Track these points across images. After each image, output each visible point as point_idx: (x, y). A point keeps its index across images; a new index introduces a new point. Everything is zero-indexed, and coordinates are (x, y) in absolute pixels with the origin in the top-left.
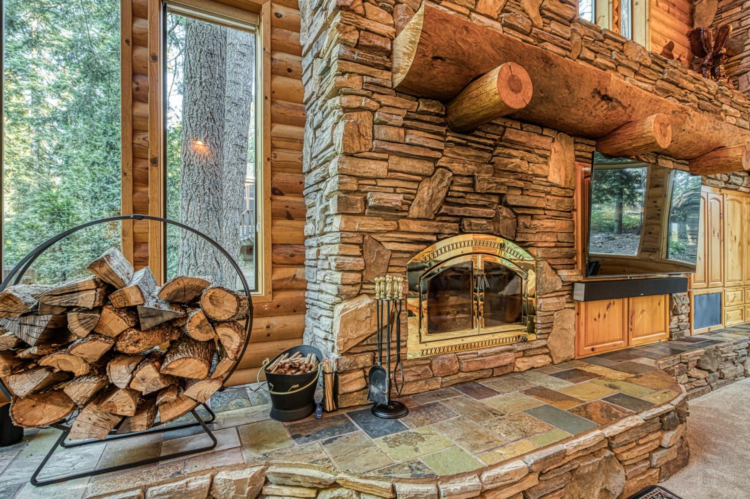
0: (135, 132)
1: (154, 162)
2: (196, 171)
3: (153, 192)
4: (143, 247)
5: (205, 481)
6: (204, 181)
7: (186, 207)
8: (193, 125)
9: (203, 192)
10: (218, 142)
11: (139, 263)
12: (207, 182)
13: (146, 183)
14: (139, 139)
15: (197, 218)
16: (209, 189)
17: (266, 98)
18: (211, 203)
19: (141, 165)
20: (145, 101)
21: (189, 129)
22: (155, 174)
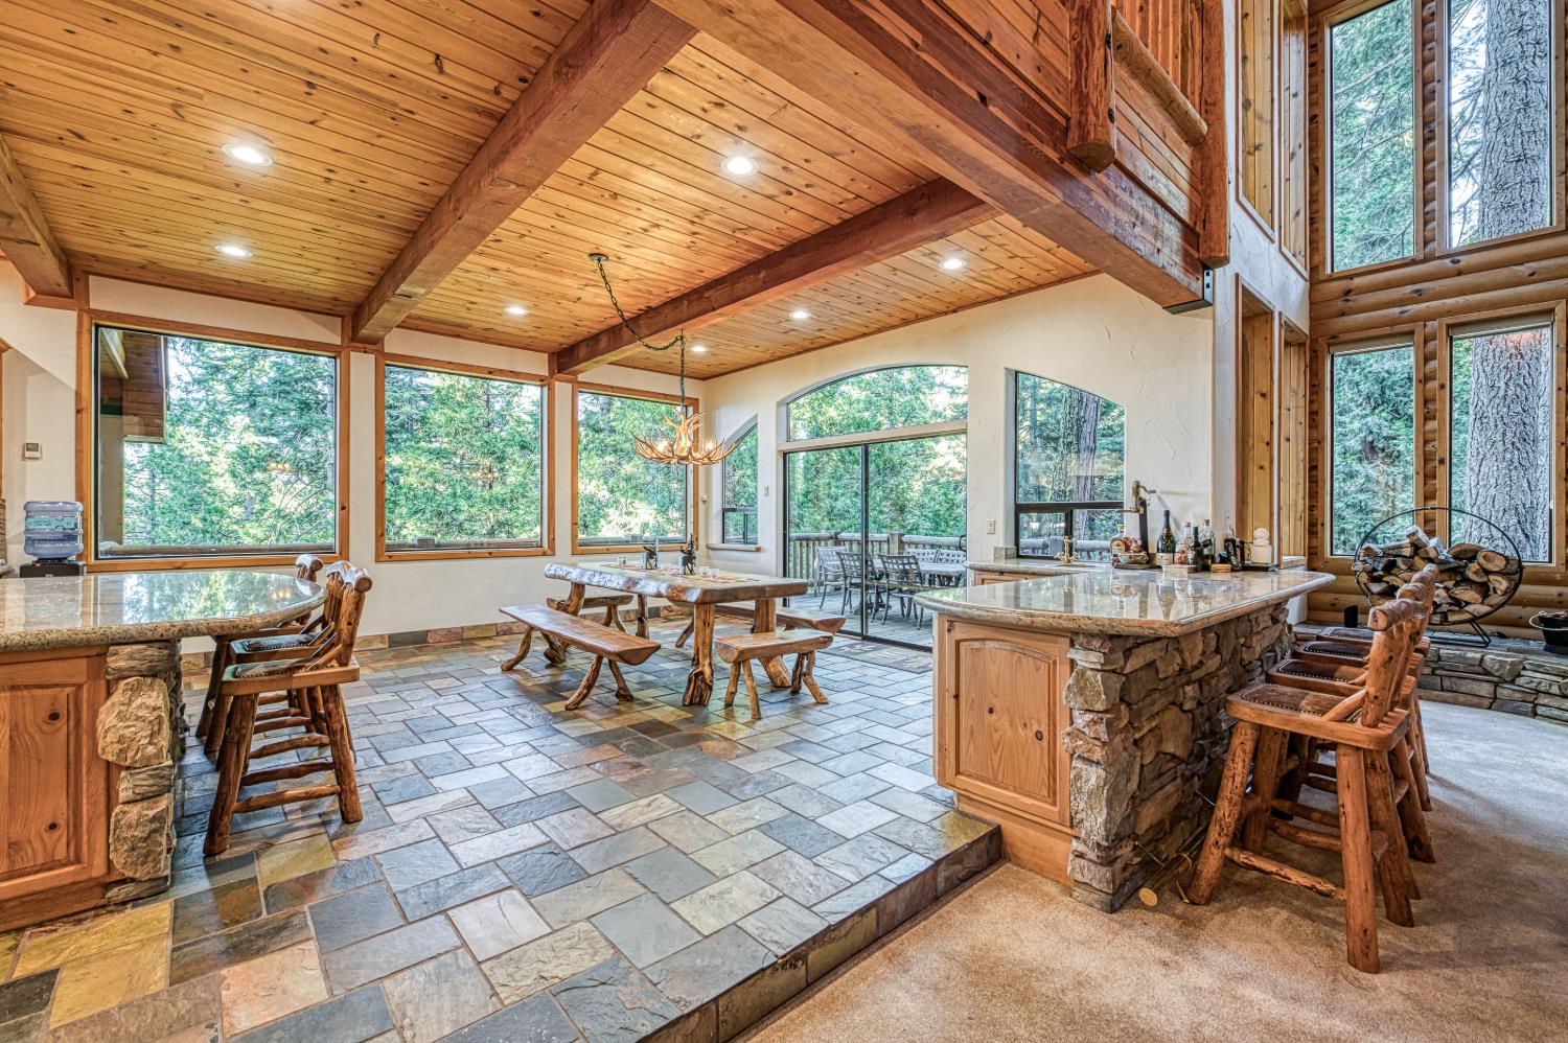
0: (1426, 442)
1: (1442, 461)
2: (1492, 424)
3: (1440, 483)
4: (1431, 524)
5: (1478, 656)
6: (1504, 434)
7: (1476, 469)
8: (1488, 369)
9: (1501, 448)
10: (1529, 381)
11: (1431, 534)
12: (1509, 435)
13: (1435, 477)
14: (1429, 447)
15: (1492, 481)
16: (1513, 444)
17: (1560, 389)
18: (1516, 460)
19: (1430, 466)
20: (1434, 418)
21: (1482, 375)
22: (1442, 471)
